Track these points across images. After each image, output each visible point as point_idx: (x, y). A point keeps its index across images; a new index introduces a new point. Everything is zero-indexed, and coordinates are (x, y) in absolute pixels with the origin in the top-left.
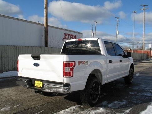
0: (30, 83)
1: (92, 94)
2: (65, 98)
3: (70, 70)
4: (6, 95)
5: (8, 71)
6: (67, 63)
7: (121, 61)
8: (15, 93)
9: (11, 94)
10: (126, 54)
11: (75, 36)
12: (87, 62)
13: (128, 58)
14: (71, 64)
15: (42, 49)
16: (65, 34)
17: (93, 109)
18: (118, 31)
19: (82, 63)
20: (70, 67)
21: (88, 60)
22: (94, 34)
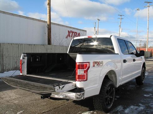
1: (106, 99)
3: (84, 73)
4: (8, 99)
6: (80, 64)
7: (134, 60)
8: (18, 96)
9: (13, 98)
10: (139, 52)
11: (79, 34)
12: (102, 63)
13: (140, 57)
14: (85, 65)
16: (69, 31)
18: (121, 29)
19: (97, 63)
20: (83, 69)
21: (102, 61)
22: (97, 32)
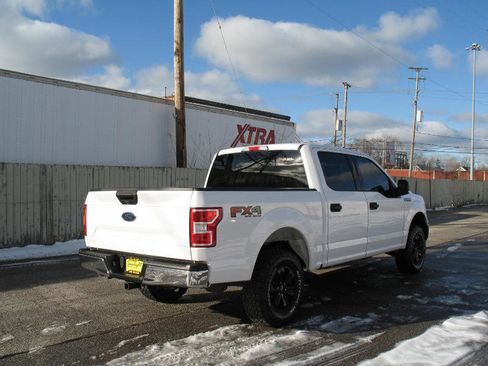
0: (114, 264)
1: (274, 295)
2: (211, 307)
3: (208, 229)
4: (59, 299)
5: (70, 238)
7: (373, 206)
8: (82, 295)
9: (71, 298)
11: (272, 132)
12: (258, 210)
14: (210, 215)
15: (169, 175)
16: (239, 126)
17: (275, 334)
18: (419, 112)
19: (243, 211)
20: (206, 221)
21: (260, 204)
22: (343, 122)
